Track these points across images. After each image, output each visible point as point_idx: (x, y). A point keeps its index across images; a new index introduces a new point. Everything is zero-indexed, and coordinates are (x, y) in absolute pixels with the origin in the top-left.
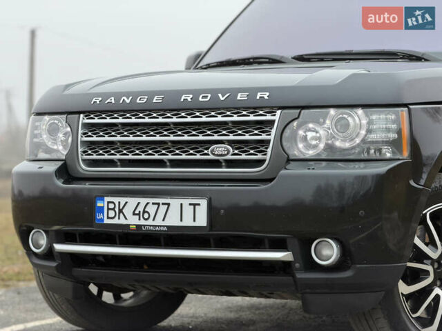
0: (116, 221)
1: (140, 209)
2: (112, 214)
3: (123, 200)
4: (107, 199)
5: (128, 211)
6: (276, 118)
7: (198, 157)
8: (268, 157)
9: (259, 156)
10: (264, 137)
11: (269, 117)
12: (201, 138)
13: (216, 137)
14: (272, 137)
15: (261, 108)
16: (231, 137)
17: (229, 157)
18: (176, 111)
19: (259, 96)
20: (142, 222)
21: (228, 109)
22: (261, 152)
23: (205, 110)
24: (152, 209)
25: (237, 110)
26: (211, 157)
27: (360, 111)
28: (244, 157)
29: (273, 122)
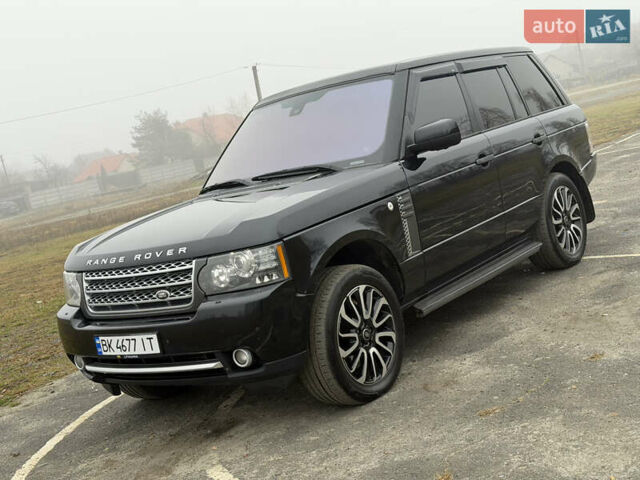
0: (108, 353)
1: (120, 344)
2: (105, 348)
3: (109, 338)
4: (101, 338)
5: (114, 345)
6: (193, 266)
7: (150, 300)
8: (192, 295)
9: (187, 296)
10: (187, 281)
11: (188, 266)
12: (149, 286)
13: (158, 285)
14: (192, 281)
15: (183, 260)
16: (167, 284)
17: (169, 298)
18: (133, 267)
19: (180, 250)
20: (123, 353)
21: (163, 263)
22: (187, 292)
23: (148, 265)
24: (126, 343)
25: (168, 262)
26: (157, 300)
27: (248, 251)
28: (177, 297)
29: (191, 269)
